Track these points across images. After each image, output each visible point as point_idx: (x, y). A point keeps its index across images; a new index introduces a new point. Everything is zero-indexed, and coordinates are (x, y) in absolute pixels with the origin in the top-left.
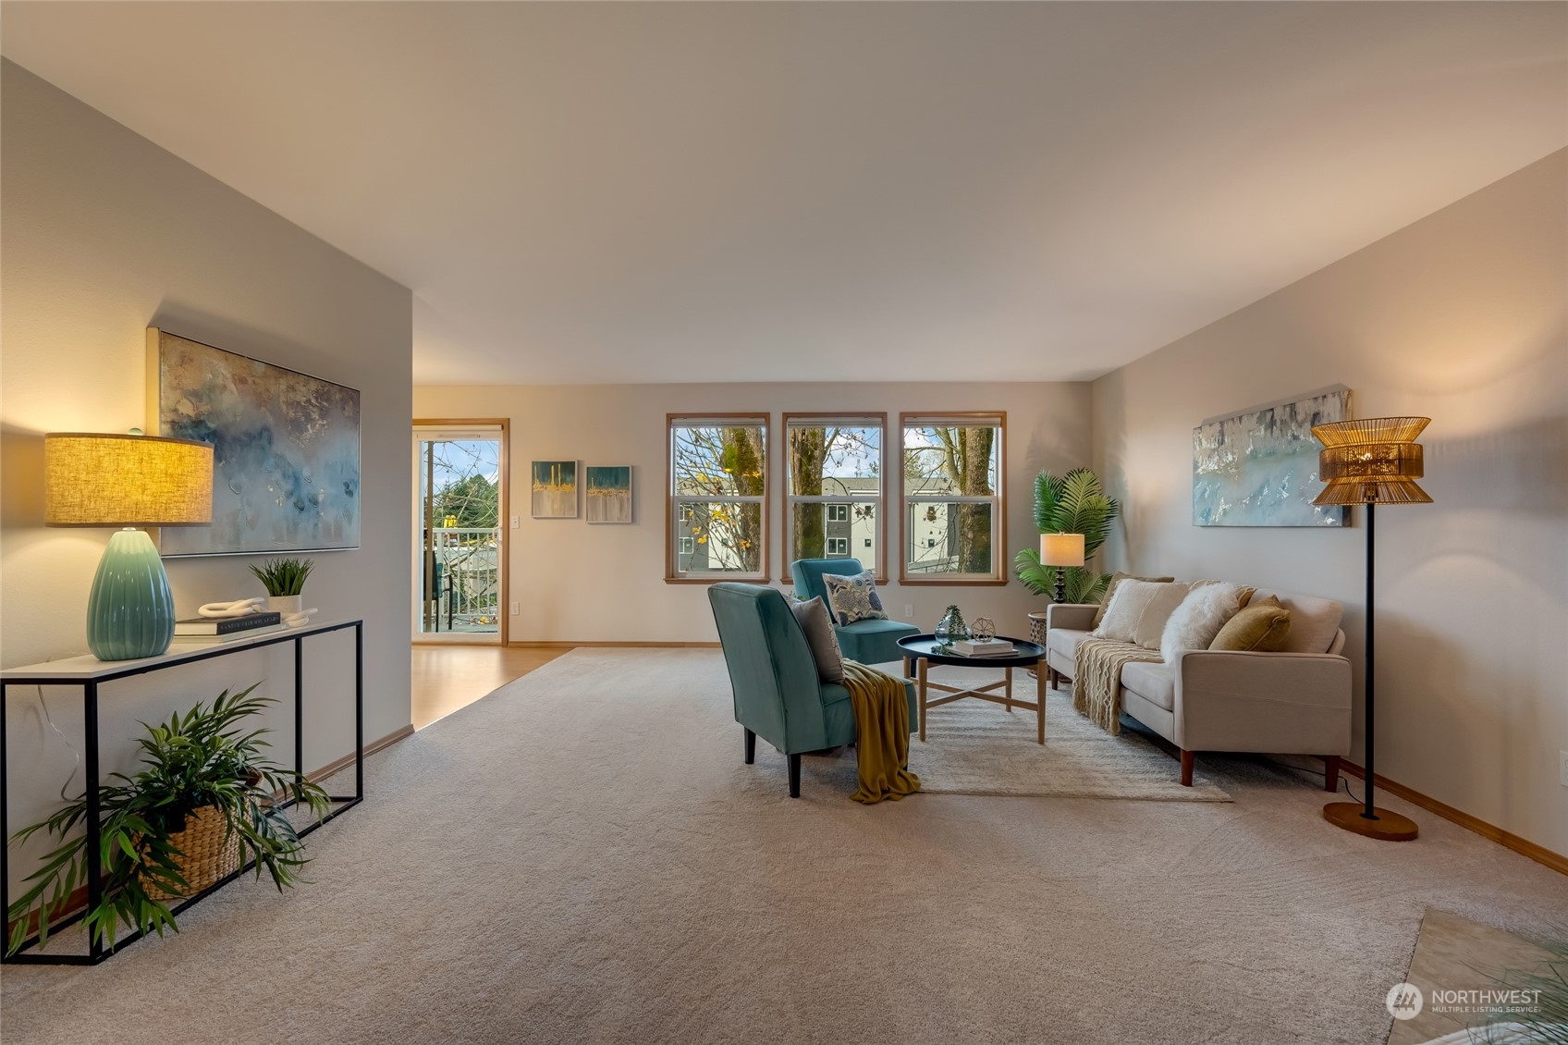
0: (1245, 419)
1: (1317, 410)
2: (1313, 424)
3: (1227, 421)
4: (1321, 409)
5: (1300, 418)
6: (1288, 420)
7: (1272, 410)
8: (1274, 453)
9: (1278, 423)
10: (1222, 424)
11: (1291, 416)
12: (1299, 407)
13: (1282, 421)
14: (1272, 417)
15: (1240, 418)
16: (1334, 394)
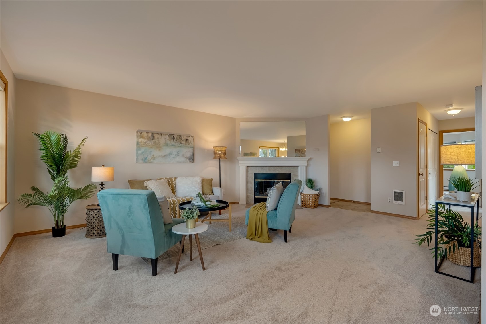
0: (163, 135)
1: (187, 139)
2: (186, 141)
3: (156, 134)
4: (188, 139)
5: (183, 139)
6: (179, 139)
7: (174, 135)
8: (174, 145)
9: (176, 139)
10: (153, 133)
11: (180, 138)
12: (182, 137)
13: (177, 139)
14: (174, 137)
15: (161, 134)
16: (191, 137)
